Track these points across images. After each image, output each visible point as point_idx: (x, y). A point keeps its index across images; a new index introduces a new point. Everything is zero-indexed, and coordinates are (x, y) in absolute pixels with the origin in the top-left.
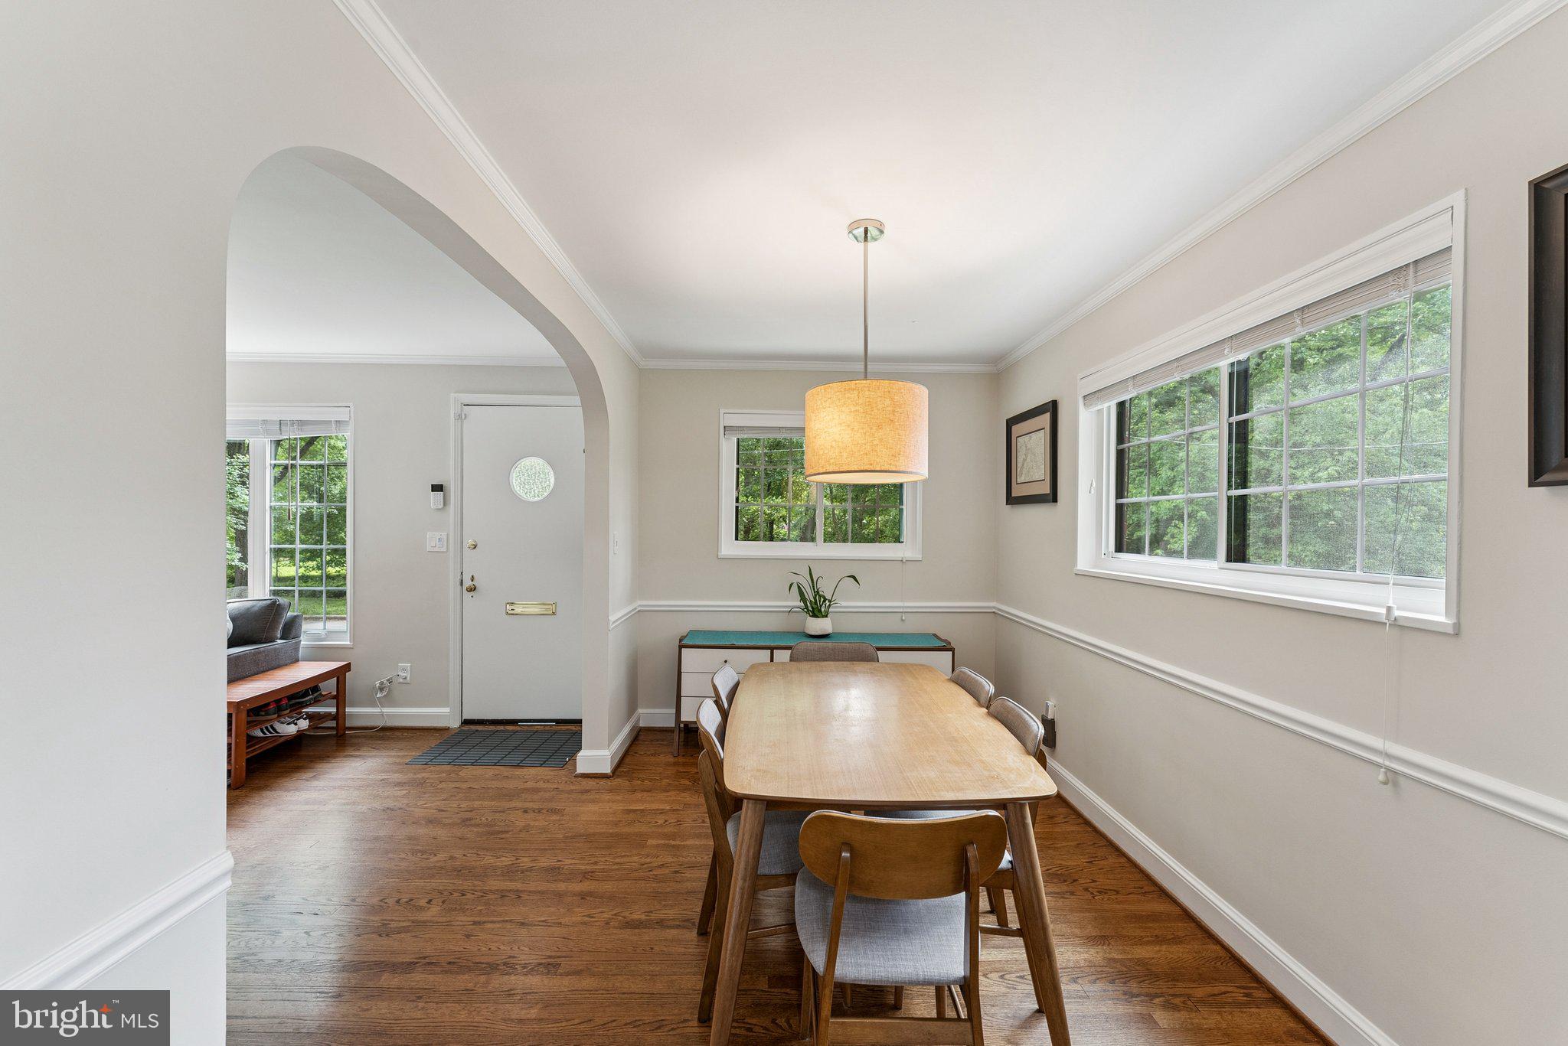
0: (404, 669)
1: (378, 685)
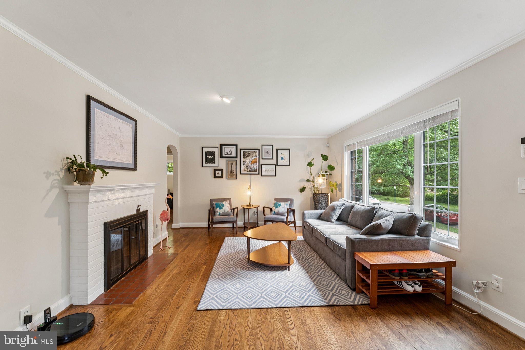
0: (497, 281)
1: (474, 283)
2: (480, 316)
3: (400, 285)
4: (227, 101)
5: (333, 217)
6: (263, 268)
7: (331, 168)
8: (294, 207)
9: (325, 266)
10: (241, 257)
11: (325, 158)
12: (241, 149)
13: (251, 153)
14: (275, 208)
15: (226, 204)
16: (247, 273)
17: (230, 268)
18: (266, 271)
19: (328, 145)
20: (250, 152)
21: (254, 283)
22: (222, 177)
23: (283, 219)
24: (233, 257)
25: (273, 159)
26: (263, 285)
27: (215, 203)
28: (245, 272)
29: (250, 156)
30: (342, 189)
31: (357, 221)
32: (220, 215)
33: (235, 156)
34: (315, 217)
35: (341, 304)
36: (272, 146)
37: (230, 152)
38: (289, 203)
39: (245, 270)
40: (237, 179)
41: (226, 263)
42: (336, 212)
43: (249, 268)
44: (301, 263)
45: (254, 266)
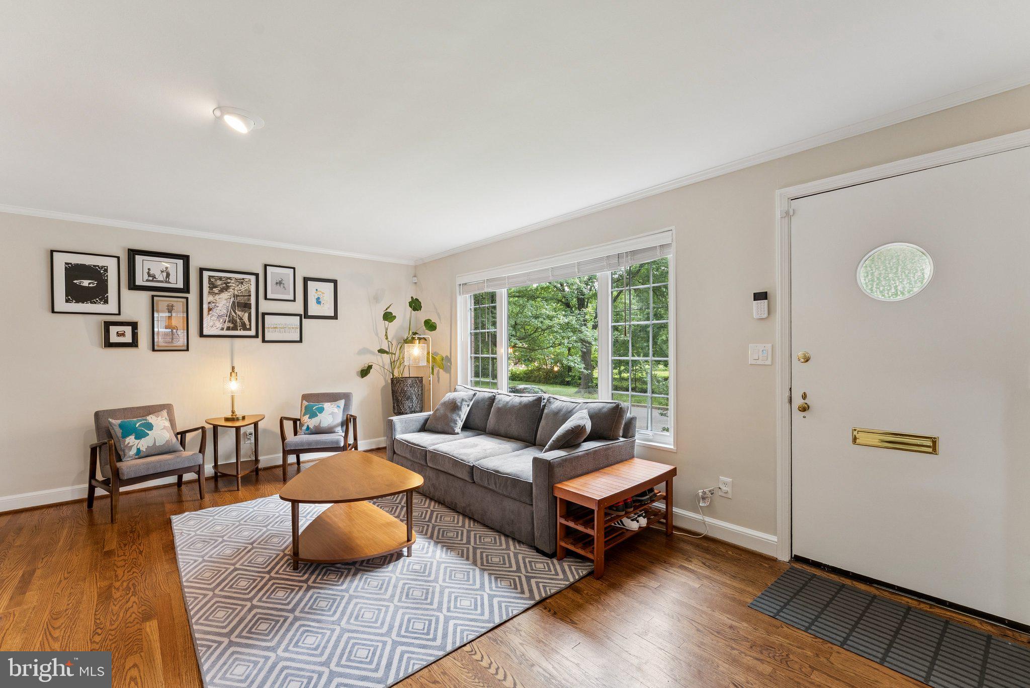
0: (725, 481)
1: (700, 494)
2: (707, 538)
3: (619, 524)
4: (235, 124)
5: (457, 423)
6: (346, 572)
7: (430, 326)
8: (353, 411)
9: (472, 525)
10: (260, 560)
11: (415, 305)
12: (201, 270)
13: (233, 281)
14: (309, 418)
15: (159, 422)
16: (311, 597)
17: (251, 600)
18: (359, 576)
19: (415, 280)
20: (230, 278)
21: (350, 617)
22: (134, 344)
23: (338, 442)
24: (237, 566)
25: (294, 300)
26: (377, 612)
27: (119, 421)
28: (304, 595)
29: (231, 290)
30: (452, 368)
31: (510, 425)
32: (139, 455)
33: (180, 285)
34: (414, 427)
35: (553, 591)
36: (293, 270)
37: (165, 274)
38: (342, 403)
39: (299, 590)
40: (187, 350)
41: (226, 589)
42: (460, 413)
43: (306, 581)
44: (422, 532)
45: (317, 572)
